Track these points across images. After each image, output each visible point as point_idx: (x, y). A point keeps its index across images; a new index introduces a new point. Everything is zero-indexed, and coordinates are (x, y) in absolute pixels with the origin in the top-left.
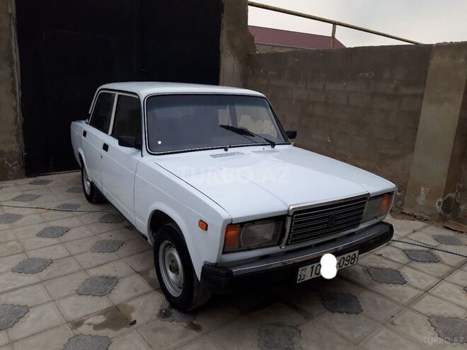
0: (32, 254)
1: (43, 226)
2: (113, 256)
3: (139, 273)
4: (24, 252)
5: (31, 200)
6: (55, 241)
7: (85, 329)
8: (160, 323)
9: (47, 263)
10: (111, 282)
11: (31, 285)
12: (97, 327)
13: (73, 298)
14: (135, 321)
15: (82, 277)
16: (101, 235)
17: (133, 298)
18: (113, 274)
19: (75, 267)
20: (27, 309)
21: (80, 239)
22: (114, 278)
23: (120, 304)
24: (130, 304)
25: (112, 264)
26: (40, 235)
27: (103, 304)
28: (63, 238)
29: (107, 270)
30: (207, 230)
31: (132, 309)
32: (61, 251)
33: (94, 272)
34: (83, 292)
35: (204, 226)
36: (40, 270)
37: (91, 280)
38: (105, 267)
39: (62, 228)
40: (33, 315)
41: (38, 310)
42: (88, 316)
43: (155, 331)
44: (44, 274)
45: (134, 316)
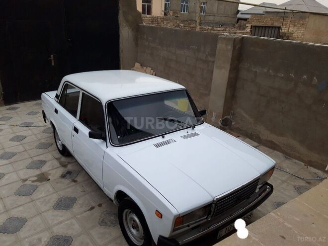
0: (7, 150)
1: (13, 135)
2: (46, 150)
3: (57, 159)
4: (3, 149)
5: (7, 120)
6: (18, 143)
7: (28, 182)
8: (61, 180)
9: (14, 154)
10: (43, 163)
11: (6, 164)
12: (33, 181)
13: (25, 170)
14: (49, 179)
15: (30, 161)
16: (42, 140)
17: (51, 170)
18: (44, 160)
19: (27, 156)
20: (4, 175)
21: (31, 142)
22: (45, 161)
23: (45, 172)
24: (50, 172)
25: (45, 155)
26: (12, 140)
27: (38, 172)
28: (22, 142)
29: (42, 158)
30: (161, 218)
31: (50, 174)
32: (21, 148)
33: (35, 159)
34: (29, 167)
35: (159, 215)
36: (10, 158)
37: (33, 162)
38: (42, 156)
39: (23, 136)
40: (6, 177)
41: (9, 175)
42: (30, 177)
43: (57, 183)
44: (12, 160)
45: (50, 177)
